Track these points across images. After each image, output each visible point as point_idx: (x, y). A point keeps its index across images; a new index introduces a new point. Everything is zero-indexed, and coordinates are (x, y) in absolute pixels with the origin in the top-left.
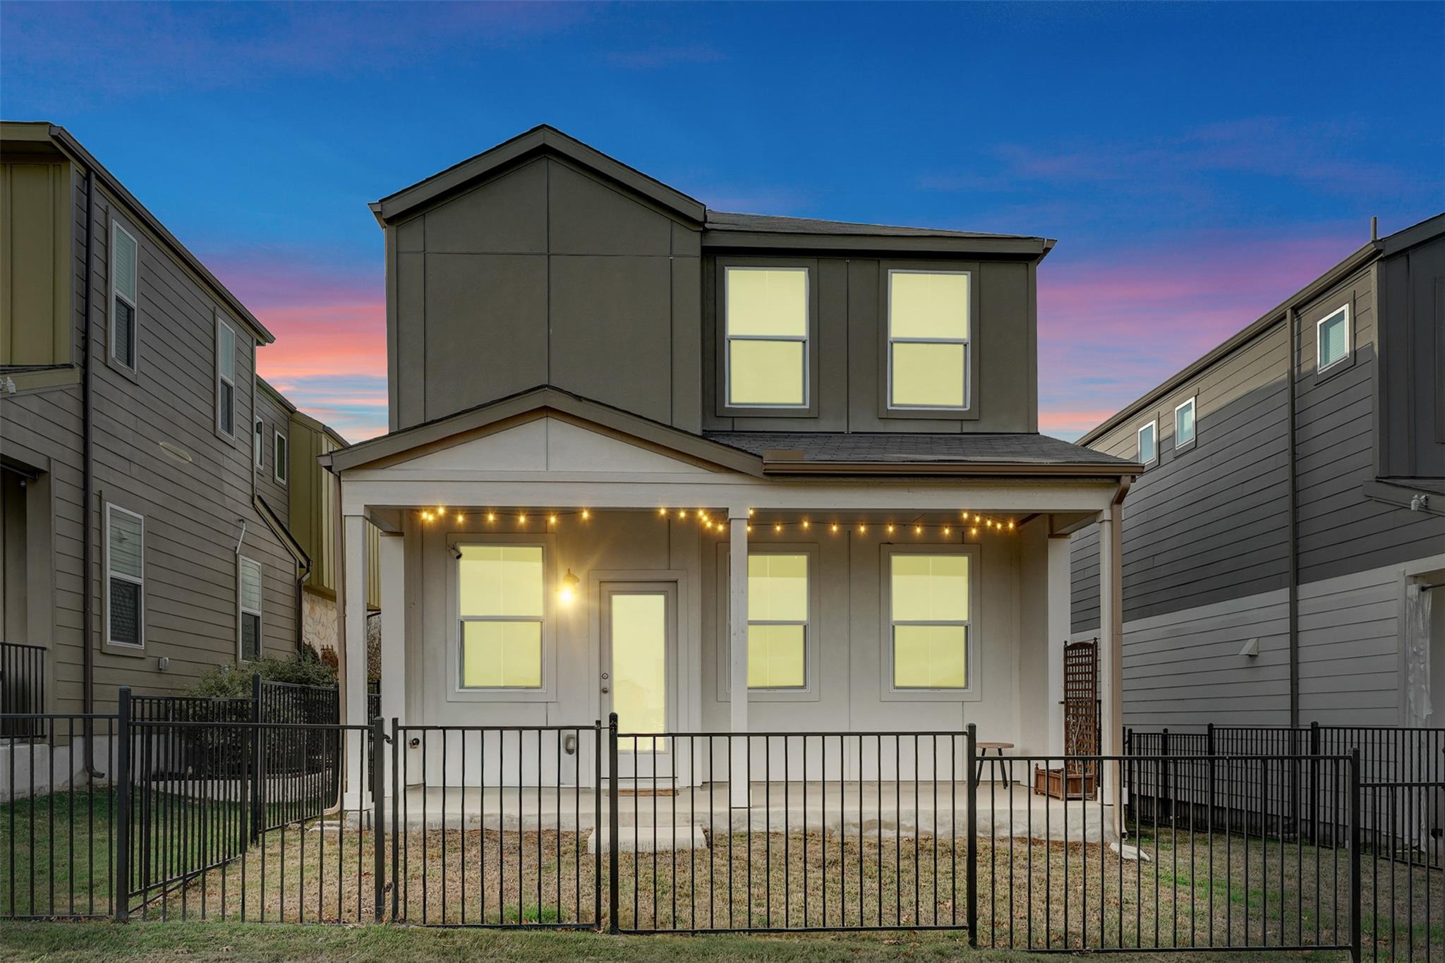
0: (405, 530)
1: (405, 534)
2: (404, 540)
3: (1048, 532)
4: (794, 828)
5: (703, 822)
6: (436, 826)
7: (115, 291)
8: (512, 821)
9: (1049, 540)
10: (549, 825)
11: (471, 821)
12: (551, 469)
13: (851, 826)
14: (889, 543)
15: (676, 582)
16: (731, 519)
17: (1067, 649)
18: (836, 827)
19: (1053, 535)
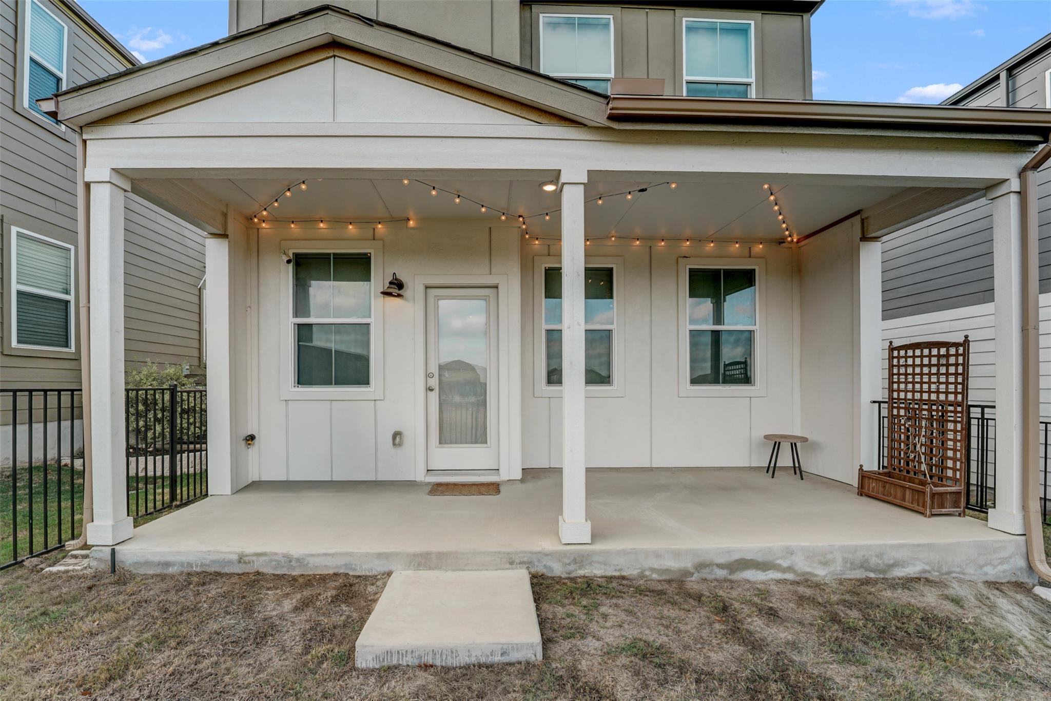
0: (229, 232)
1: (229, 236)
2: (229, 242)
3: (859, 235)
4: (645, 570)
5: (530, 563)
6: (197, 566)
7: (28, 53)
8: (290, 561)
9: (861, 243)
10: (337, 567)
11: (240, 562)
12: (338, 120)
13: (715, 567)
14: (685, 257)
15: (497, 287)
16: (564, 184)
17: (892, 349)
18: (697, 569)
19: (865, 238)
